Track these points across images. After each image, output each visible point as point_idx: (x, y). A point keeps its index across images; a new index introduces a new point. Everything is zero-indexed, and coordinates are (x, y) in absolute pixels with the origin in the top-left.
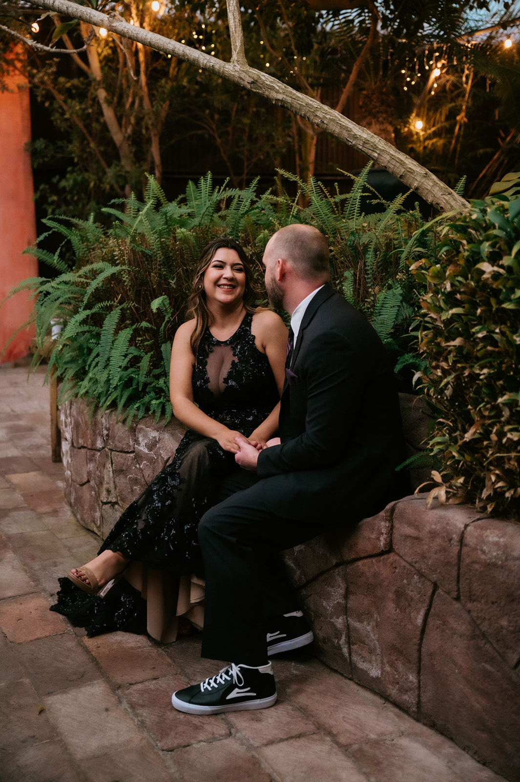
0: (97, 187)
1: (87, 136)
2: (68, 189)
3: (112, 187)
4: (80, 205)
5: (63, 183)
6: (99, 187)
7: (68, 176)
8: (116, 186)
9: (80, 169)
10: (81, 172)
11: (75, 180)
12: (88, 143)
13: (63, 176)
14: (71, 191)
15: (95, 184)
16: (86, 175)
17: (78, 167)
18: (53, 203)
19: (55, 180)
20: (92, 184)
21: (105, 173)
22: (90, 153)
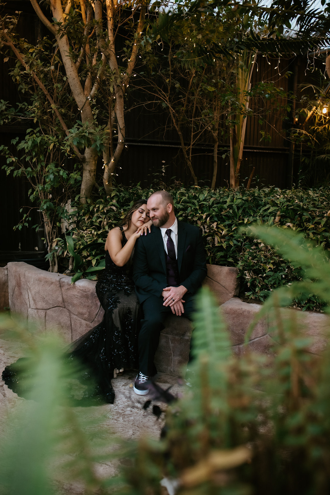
0: (57, 149)
1: (49, 97)
2: (27, 151)
3: (72, 151)
4: (39, 168)
5: (22, 145)
6: (59, 150)
7: (27, 137)
8: (75, 149)
9: (39, 131)
10: (41, 133)
11: (34, 141)
12: (49, 104)
13: (22, 138)
14: (30, 153)
15: (54, 146)
16: (46, 137)
17: (38, 129)
18: (12, 164)
19: (14, 142)
20: (51, 147)
21: (65, 135)
22: (51, 114)
